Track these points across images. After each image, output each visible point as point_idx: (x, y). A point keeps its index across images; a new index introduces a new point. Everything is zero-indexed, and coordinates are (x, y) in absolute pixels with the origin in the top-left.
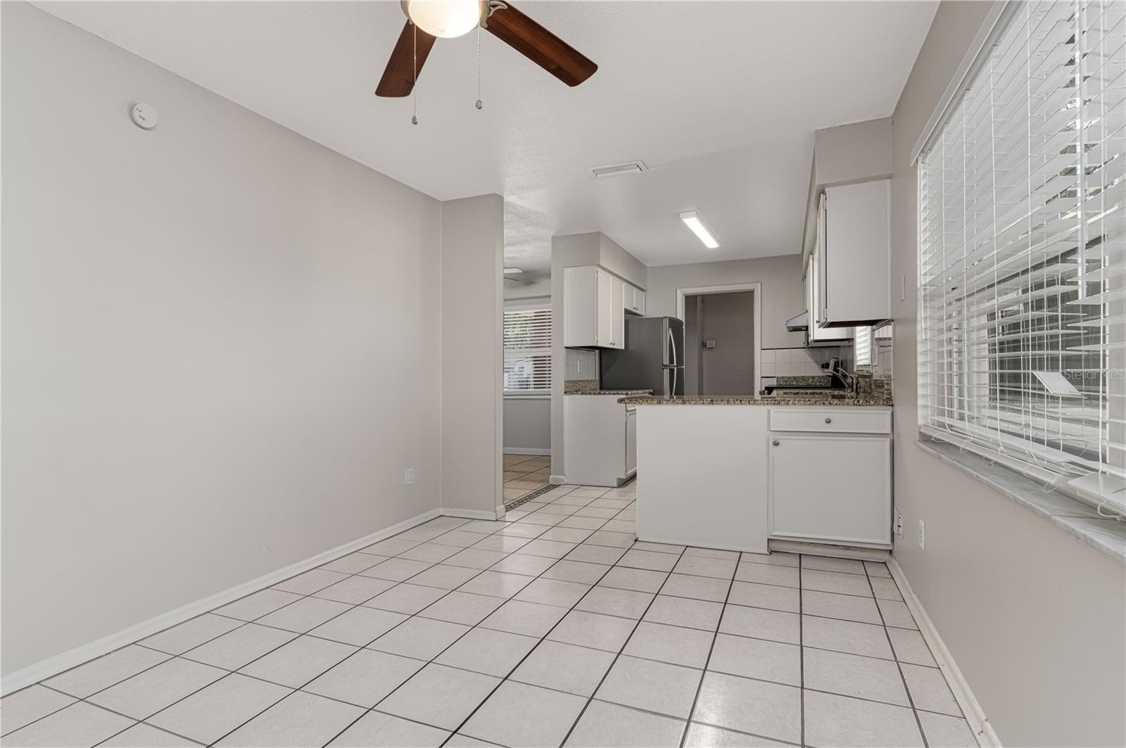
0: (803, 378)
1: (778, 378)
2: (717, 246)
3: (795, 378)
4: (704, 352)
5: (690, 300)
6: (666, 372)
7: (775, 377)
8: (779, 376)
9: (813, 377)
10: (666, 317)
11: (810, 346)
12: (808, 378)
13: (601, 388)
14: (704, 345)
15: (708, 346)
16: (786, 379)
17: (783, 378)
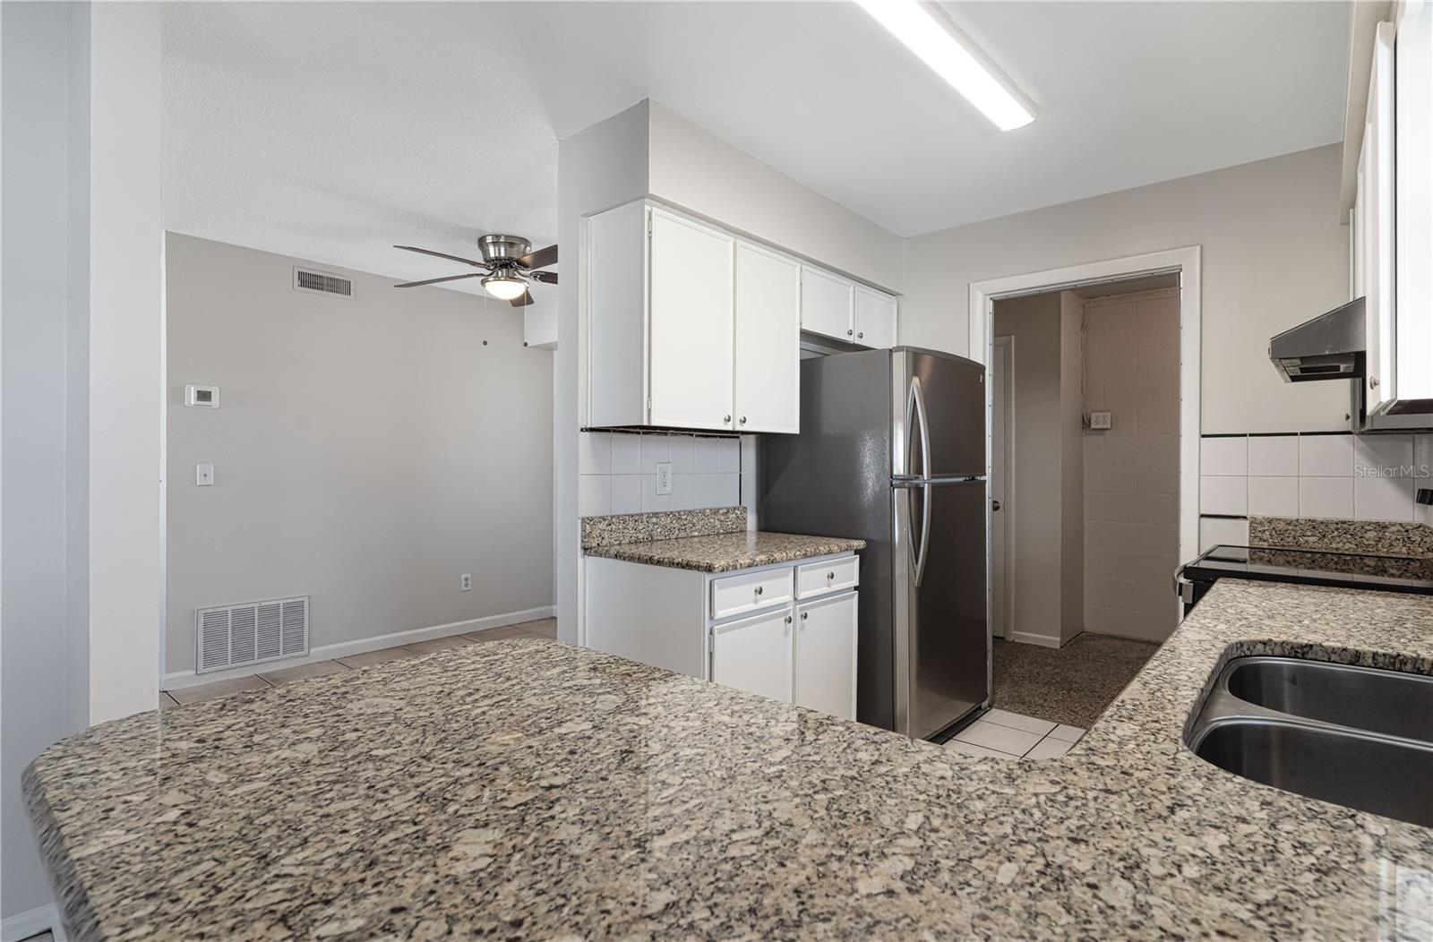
0: (1344, 527)
1: (1254, 521)
2: (1031, 120)
3: (1313, 525)
4: (1084, 439)
5: (1009, 312)
6: (900, 497)
7: (1245, 518)
8: (1260, 512)
9: (1382, 527)
10: (899, 349)
11: (1368, 426)
12: (1364, 526)
13: (768, 525)
14: (1086, 423)
15: (1093, 426)
16: (1282, 526)
17: (1270, 521)
